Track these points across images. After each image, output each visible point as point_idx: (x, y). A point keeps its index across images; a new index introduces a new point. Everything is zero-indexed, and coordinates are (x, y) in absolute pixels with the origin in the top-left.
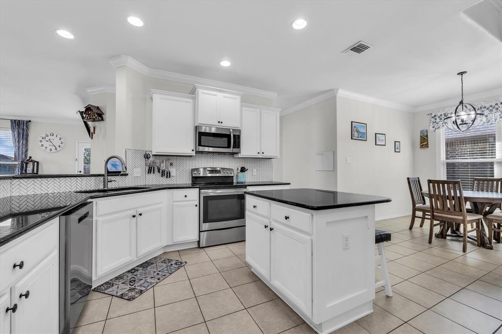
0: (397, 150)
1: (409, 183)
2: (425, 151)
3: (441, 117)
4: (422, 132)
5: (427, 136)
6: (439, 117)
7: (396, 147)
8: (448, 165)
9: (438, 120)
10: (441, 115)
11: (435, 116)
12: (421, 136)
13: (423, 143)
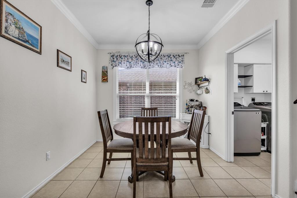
0: (83, 80)
1: (100, 118)
2: (105, 85)
3: (117, 57)
4: (103, 67)
5: (107, 72)
6: (116, 57)
7: (83, 76)
8: (120, 97)
9: (115, 60)
10: (117, 56)
11: (113, 56)
12: (103, 72)
13: (105, 77)
